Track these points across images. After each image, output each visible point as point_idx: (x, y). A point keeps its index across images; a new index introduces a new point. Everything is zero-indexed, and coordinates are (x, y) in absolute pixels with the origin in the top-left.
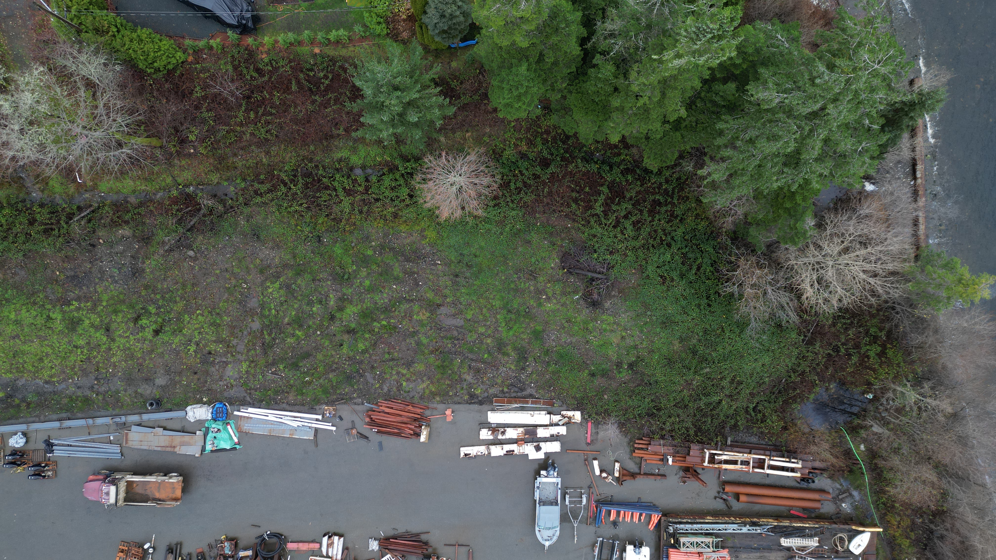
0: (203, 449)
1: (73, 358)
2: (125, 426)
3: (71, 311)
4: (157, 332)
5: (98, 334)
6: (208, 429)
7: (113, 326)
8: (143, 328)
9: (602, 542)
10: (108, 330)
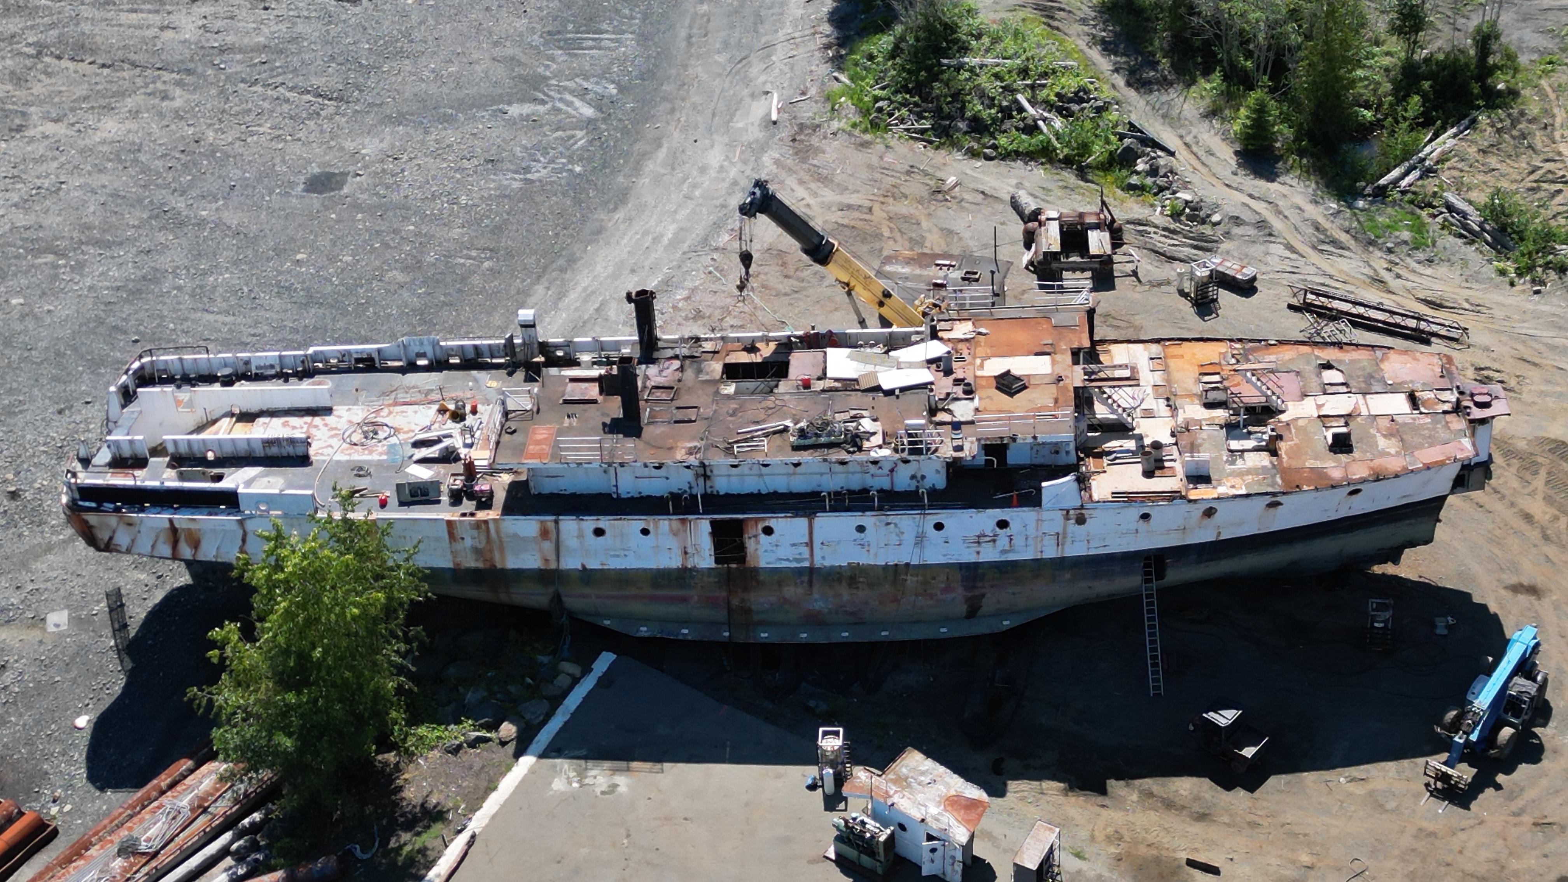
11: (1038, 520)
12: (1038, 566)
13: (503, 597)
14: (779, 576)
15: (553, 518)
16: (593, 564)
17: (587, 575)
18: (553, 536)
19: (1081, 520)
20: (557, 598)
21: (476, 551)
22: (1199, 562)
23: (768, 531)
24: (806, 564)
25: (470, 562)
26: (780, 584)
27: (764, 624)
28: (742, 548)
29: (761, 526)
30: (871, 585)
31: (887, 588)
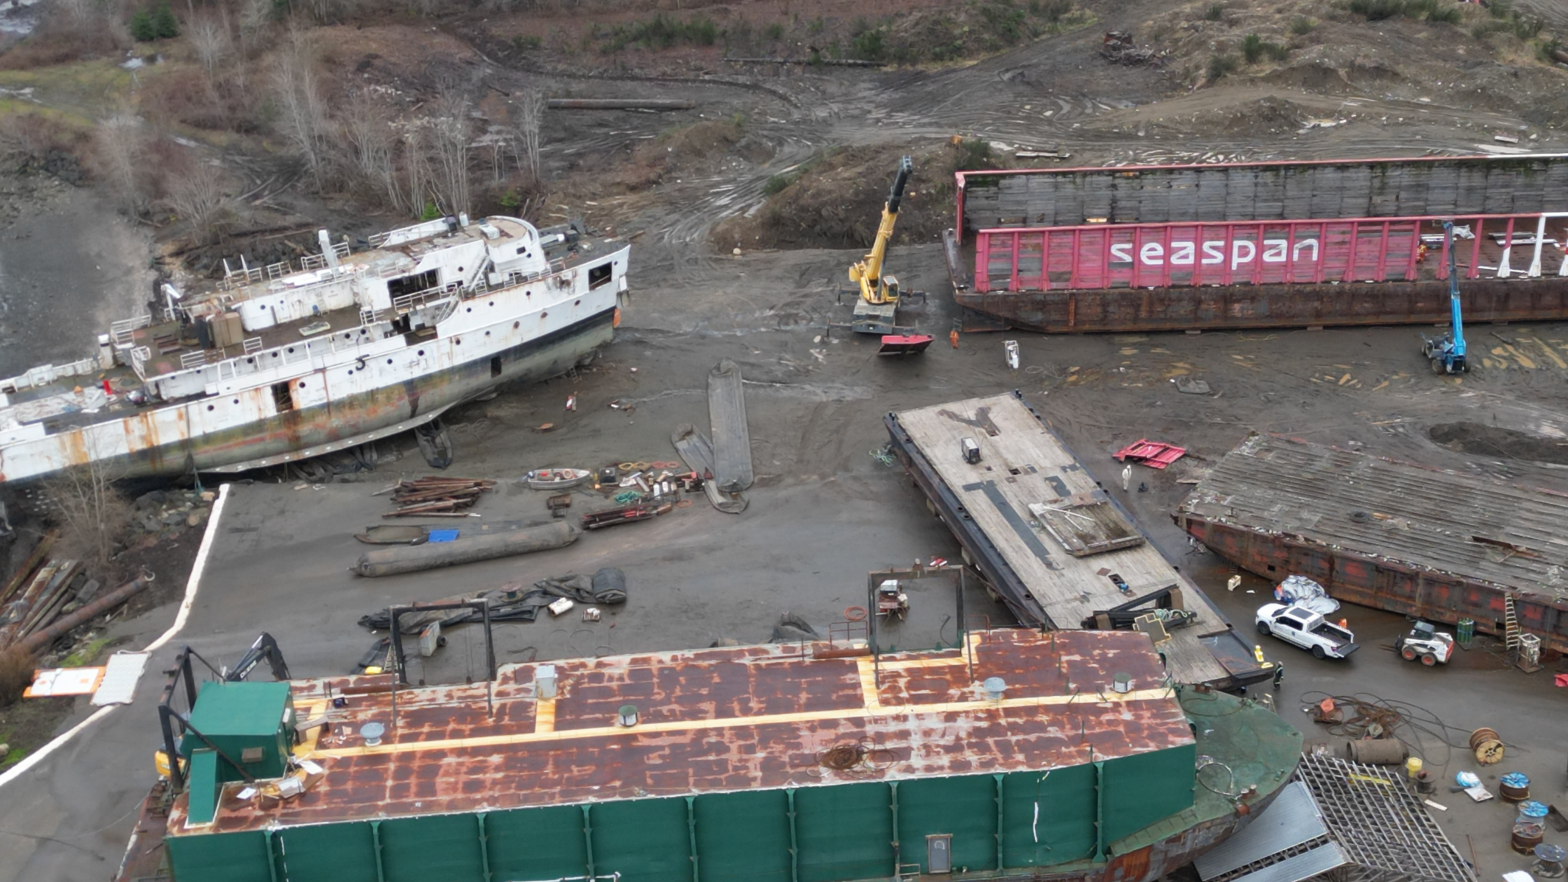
11: (438, 347)
12: (442, 374)
13: (158, 466)
14: (314, 412)
15: (184, 405)
16: (209, 430)
17: (208, 439)
18: (184, 416)
19: (458, 342)
20: (190, 457)
21: (143, 438)
22: (515, 360)
23: (303, 385)
24: (325, 401)
25: (140, 446)
26: (313, 417)
27: (307, 446)
28: (289, 399)
29: (298, 383)
30: (361, 406)
31: (370, 405)
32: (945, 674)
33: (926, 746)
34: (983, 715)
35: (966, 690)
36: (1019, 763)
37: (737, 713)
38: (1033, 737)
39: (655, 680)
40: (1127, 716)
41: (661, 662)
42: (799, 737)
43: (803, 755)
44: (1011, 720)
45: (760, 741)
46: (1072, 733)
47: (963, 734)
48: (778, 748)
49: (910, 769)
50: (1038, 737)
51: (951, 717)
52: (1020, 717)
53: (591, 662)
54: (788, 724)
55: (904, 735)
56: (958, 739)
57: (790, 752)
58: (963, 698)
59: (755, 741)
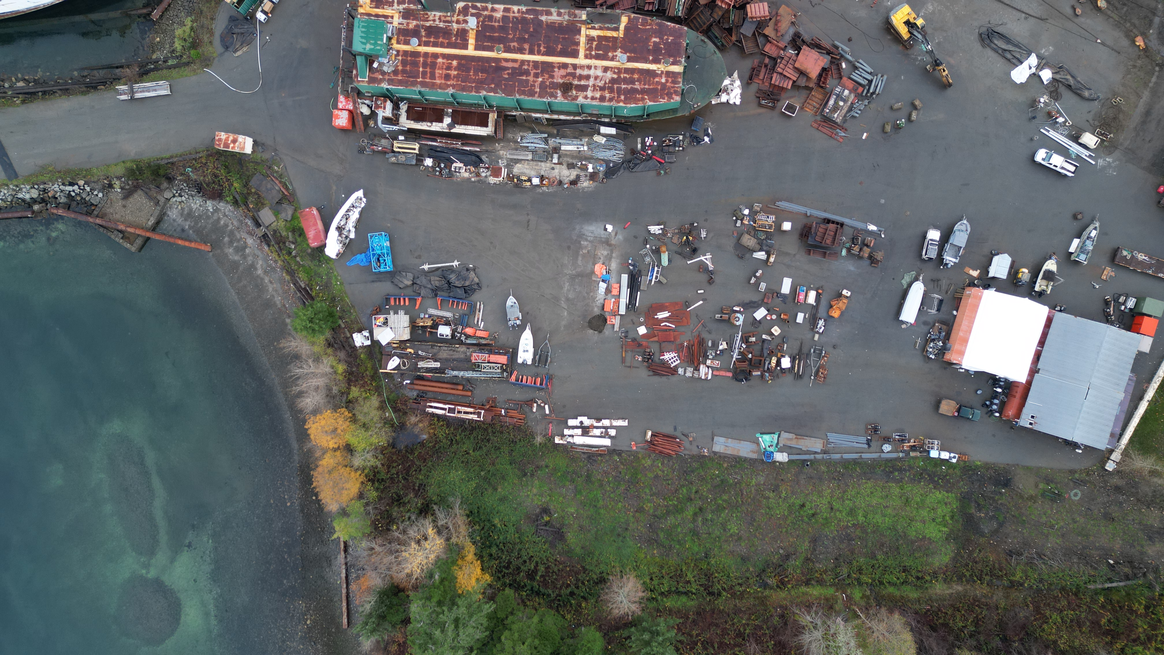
0: (779, 437)
1: (853, 493)
2: (824, 452)
3: (852, 520)
4: (803, 506)
5: (838, 506)
6: (777, 447)
7: (829, 510)
8: (811, 508)
9: (545, 365)
10: (832, 509)
32: (609, 42)
33: (594, 85)
34: (616, 71)
35: (615, 54)
36: (621, 101)
37: (536, 52)
38: (629, 87)
39: (511, 25)
40: (663, 80)
41: (514, 12)
42: (554, 71)
43: (553, 82)
44: (625, 75)
45: (541, 71)
46: (642, 87)
47: (607, 81)
48: (546, 76)
49: (586, 97)
50: (631, 87)
51: (606, 69)
52: (628, 74)
53: (490, 6)
54: (552, 63)
55: (588, 77)
56: (605, 83)
57: (550, 80)
58: (612, 59)
59: (539, 71)
